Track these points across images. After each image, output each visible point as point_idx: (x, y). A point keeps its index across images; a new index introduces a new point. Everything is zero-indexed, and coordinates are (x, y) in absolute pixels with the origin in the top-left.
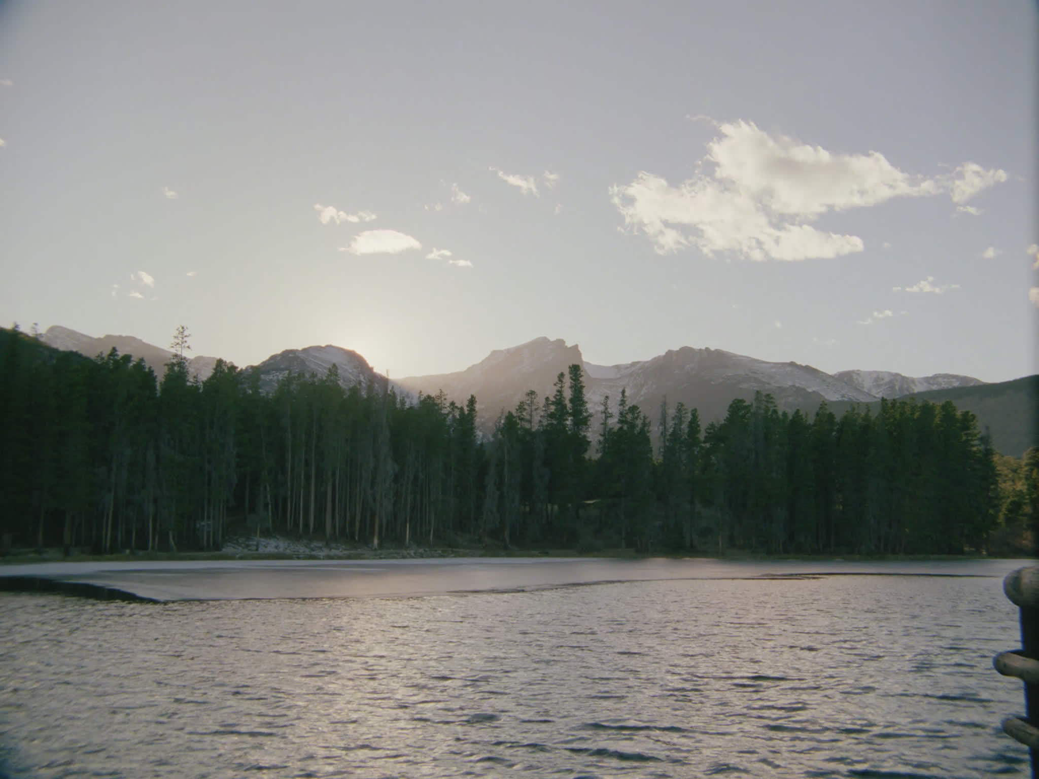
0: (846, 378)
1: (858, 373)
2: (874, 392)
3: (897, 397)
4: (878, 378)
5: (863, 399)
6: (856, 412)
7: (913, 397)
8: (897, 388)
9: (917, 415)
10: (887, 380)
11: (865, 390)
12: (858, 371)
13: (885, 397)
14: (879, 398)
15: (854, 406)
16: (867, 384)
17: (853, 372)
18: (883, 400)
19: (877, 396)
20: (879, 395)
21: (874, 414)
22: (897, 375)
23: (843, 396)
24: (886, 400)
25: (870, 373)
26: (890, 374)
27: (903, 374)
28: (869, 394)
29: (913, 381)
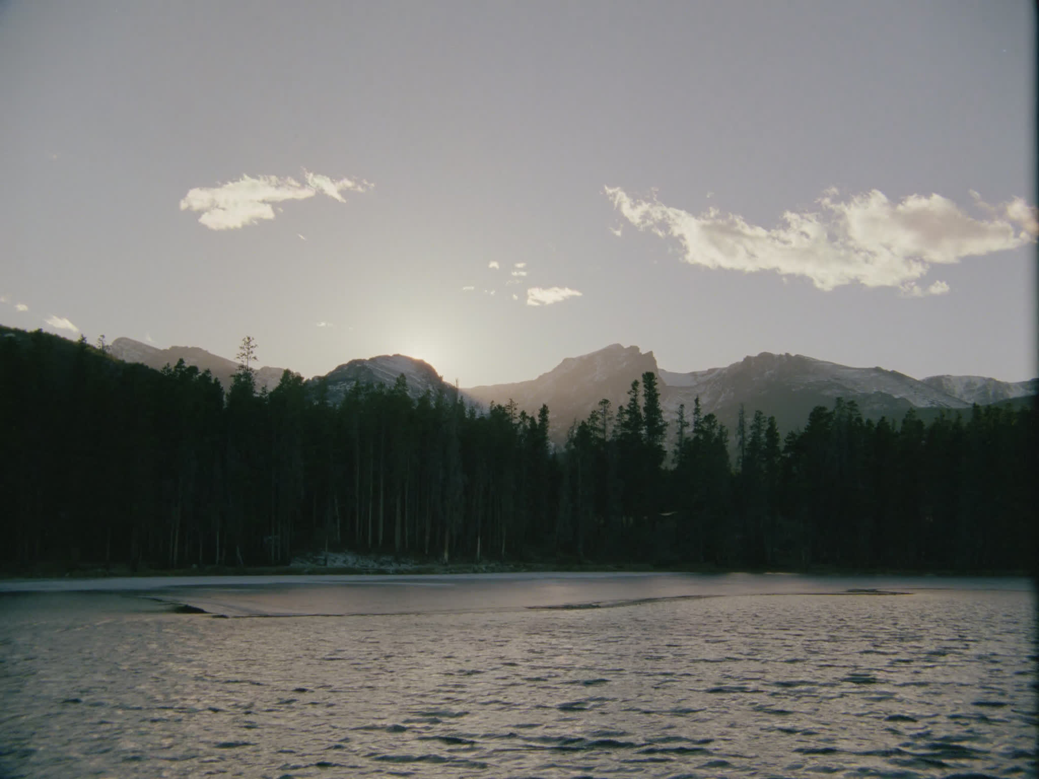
0: (936, 384)
1: (948, 378)
2: (965, 398)
3: (991, 403)
4: (969, 383)
5: (954, 406)
6: (945, 418)
7: (1010, 403)
8: (991, 393)
9: (1014, 422)
10: (979, 385)
11: (957, 396)
12: (948, 376)
13: (977, 403)
14: (971, 404)
15: (943, 412)
16: (958, 390)
17: (943, 377)
18: (975, 406)
19: (969, 402)
20: (971, 402)
21: (966, 421)
22: (991, 379)
23: (933, 403)
24: (978, 406)
25: (960, 379)
26: (984, 379)
27: (998, 380)
28: (960, 401)
29: (1008, 386)
